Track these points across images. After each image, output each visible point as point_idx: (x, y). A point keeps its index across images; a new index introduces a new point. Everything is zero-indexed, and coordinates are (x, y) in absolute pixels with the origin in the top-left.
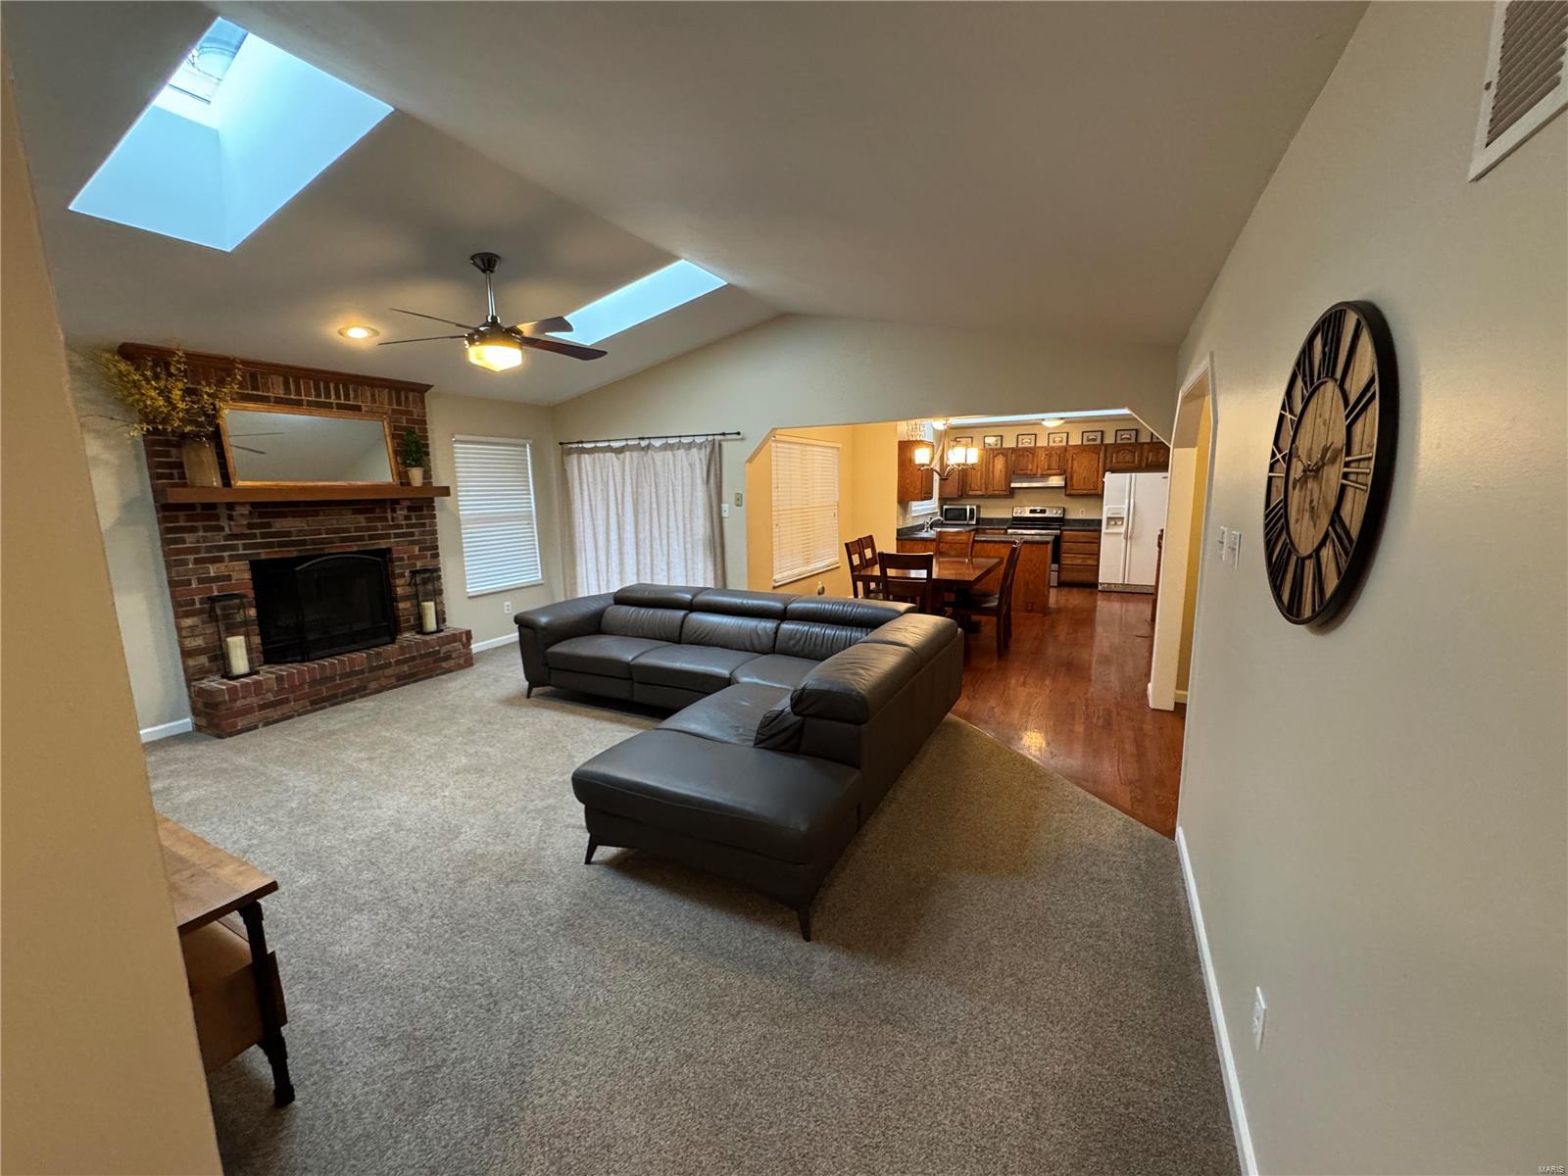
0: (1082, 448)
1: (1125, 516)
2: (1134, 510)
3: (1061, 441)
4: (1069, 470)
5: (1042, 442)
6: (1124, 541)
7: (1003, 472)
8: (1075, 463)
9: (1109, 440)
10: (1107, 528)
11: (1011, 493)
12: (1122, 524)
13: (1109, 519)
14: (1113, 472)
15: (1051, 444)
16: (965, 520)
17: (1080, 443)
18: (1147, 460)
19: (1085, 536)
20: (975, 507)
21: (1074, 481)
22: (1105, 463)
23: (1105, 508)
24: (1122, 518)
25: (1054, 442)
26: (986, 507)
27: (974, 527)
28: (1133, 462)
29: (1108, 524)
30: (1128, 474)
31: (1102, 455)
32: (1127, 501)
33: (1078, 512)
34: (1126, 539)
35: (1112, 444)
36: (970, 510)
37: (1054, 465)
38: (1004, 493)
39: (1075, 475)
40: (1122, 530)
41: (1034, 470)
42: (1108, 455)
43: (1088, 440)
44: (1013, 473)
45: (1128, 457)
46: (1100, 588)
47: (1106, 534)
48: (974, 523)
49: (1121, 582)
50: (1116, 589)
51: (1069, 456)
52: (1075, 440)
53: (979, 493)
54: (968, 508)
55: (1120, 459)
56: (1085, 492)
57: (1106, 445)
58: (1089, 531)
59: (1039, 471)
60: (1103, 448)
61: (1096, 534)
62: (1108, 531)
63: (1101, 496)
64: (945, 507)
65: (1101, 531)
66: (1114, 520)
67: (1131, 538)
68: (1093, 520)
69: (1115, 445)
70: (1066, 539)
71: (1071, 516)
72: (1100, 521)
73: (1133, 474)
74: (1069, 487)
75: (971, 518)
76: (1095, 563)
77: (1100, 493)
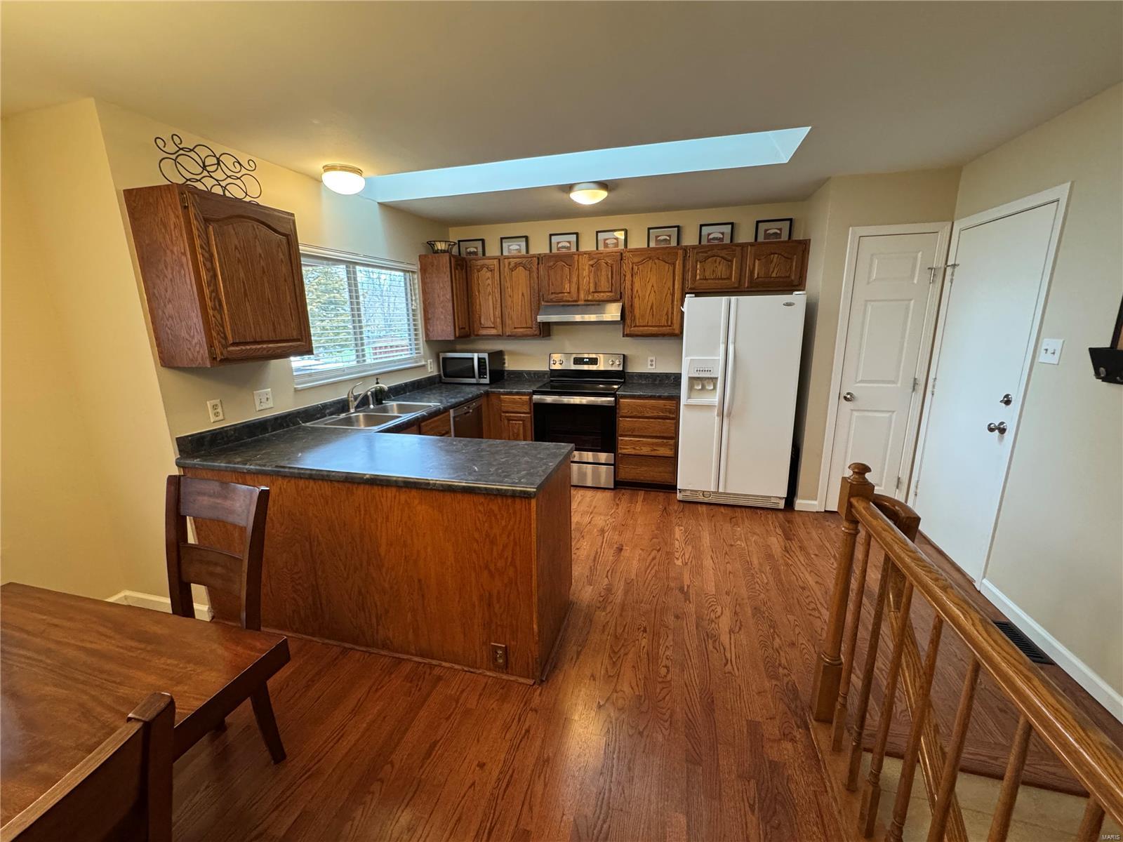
0: (647, 255)
1: (720, 375)
2: (735, 364)
3: (616, 245)
4: (628, 292)
5: (588, 245)
6: (717, 420)
7: (527, 298)
8: (637, 279)
9: (690, 239)
10: (689, 397)
11: (545, 330)
12: (715, 388)
13: (692, 379)
14: (698, 294)
15: (601, 248)
16: (474, 377)
17: (646, 246)
18: (752, 272)
19: (653, 408)
20: (485, 356)
21: (637, 312)
22: (684, 279)
23: (686, 360)
24: (717, 378)
25: (606, 245)
26: (512, 353)
27: (486, 388)
28: (729, 278)
29: (691, 388)
30: (724, 299)
31: (679, 263)
32: (722, 347)
33: (648, 361)
34: (721, 414)
35: (694, 247)
36: (479, 359)
37: (604, 285)
38: (528, 331)
39: (636, 301)
40: (715, 399)
41: (574, 290)
42: (689, 265)
43: (657, 241)
44: (541, 299)
45: (721, 269)
46: (679, 496)
47: (686, 406)
48: (487, 381)
49: (713, 489)
50: (706, 500)
51: (626, 268)
52: (638, 242)
53: (493, 332)
54: (476, 356)
55: (707, 274)
56: (654, 330)
57: (685, 249)
58: (660, 398)
59: (582, 296)
60: (680, 252)
61: (669, 404)
62: (692, 401)
63: (679, 336)
64: (442, 355)
65: (679, 398)
66: (702, 382)
67: (729, 414)
68: (667, 376)
69: (699, 248)
70: (624, 411)
71: (636, 368)
72: (678, 377)
73: (733, 299)
74: (628, 321)
75: (482, 374)
76: (669, 452)
77: (677, 331)
